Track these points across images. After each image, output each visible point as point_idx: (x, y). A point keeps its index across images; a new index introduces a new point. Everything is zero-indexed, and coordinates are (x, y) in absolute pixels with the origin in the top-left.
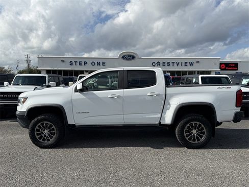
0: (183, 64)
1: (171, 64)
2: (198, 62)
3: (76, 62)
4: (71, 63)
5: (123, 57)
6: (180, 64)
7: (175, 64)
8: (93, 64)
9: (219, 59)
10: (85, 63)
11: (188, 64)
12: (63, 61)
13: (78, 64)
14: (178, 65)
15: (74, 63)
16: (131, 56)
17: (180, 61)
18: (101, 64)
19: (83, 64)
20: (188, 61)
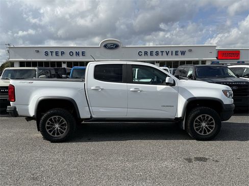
0: (174, 53)
1: (160, 54)
2: (190, 51)
3: (52, 52)
4: (46, 54)
5: (105, 46)
6: (170, 53)
7: (165, 54)
8: (71, 54)
9: (216, 46)
10: (63, 53)
11: (179, 53)
12: (38, 51)
13: (54, 54)
14: (167, 54)
15: (50, 54)
16: (114, 44)
17: (170, 50)
18: (81, 54)
19: (60, 54)
20: (179, 50)
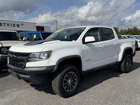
0: (12, 25)
1: (3, 25)
2: (22, 24)
6: (10, 25)
7: (6, 25)
9: (36, 23)
11: (16, 26)
14: (8, 26)
17: (10, 23)
20: (16, 23)
